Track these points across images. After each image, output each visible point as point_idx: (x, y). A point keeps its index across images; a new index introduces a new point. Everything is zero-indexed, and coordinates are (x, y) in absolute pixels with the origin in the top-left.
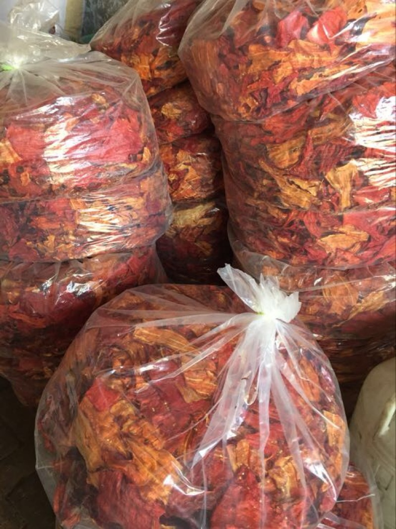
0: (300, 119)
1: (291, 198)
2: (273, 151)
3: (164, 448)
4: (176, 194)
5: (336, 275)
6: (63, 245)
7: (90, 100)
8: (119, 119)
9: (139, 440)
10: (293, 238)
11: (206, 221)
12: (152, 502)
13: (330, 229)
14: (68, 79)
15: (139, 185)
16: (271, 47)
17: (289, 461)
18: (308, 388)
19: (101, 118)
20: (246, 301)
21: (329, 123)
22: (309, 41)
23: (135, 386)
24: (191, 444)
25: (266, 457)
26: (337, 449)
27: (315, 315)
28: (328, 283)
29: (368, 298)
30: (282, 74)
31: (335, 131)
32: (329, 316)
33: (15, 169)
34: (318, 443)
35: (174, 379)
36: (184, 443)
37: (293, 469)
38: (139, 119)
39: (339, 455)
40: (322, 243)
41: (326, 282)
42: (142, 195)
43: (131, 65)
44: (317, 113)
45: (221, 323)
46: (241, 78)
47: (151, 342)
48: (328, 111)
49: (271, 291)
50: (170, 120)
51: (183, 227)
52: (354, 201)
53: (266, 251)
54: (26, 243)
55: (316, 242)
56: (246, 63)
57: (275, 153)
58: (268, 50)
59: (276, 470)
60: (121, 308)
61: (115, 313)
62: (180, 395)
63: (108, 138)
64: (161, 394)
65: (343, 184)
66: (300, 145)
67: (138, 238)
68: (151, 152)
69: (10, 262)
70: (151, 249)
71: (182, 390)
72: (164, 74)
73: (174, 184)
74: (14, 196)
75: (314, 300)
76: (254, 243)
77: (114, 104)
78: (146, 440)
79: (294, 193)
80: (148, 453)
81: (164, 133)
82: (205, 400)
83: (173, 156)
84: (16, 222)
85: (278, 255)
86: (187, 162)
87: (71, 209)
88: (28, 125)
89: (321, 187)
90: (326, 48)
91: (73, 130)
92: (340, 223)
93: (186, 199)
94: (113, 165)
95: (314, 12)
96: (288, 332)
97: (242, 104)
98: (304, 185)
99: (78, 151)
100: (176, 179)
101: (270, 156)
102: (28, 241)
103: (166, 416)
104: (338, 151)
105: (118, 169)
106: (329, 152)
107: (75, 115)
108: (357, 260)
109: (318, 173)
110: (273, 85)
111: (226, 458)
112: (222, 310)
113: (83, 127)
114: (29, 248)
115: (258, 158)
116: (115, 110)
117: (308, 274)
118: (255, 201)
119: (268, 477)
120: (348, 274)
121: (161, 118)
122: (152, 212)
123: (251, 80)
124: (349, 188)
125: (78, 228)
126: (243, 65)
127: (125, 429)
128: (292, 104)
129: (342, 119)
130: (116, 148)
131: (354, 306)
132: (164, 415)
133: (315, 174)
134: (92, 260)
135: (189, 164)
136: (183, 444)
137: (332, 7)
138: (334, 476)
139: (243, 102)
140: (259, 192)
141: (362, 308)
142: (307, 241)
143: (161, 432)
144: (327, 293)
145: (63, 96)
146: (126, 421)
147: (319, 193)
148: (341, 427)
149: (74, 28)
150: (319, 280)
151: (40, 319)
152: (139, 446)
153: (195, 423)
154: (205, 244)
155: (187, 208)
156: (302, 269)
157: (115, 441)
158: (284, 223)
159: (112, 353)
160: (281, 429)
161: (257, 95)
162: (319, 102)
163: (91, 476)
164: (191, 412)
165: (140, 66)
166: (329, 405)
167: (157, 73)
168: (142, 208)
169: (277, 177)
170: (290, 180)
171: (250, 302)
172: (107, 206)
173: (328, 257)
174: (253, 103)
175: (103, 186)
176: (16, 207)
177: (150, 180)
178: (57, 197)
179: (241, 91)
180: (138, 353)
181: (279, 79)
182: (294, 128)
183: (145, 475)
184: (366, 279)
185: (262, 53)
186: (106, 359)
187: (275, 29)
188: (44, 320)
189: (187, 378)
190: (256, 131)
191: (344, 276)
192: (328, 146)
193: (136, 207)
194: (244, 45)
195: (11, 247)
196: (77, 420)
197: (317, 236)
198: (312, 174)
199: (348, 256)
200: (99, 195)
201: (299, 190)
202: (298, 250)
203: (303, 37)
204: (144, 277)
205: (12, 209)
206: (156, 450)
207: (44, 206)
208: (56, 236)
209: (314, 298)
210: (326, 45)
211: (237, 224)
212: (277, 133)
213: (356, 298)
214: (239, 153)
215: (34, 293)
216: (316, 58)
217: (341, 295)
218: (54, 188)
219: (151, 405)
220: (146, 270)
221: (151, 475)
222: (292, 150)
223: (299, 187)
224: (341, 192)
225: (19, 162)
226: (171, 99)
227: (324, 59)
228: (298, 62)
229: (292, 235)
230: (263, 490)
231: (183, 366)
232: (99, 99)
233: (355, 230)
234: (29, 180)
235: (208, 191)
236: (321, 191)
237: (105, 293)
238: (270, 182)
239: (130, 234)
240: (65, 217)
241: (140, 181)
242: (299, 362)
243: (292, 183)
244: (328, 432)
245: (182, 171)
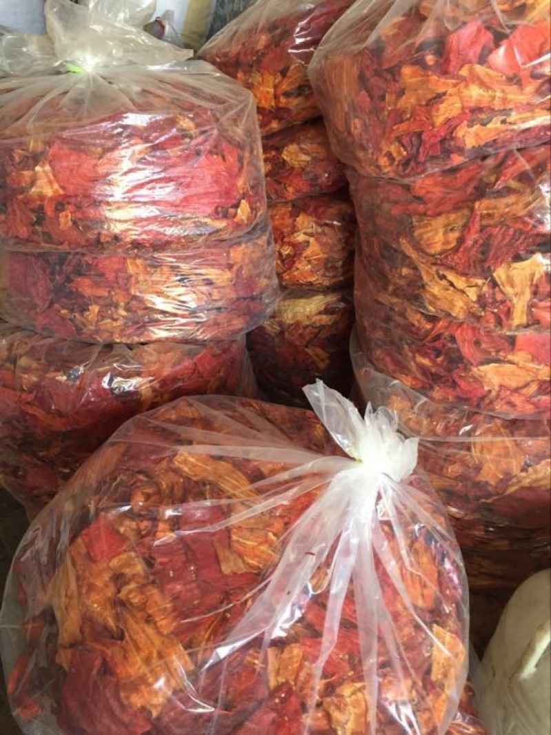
0: (467, 184)
1: (439, 299)
2: (421, 227)
3: (172, 633)
4: (288, 274)
5: (496, 425)
6: (109, 320)
7: (172, 122)
8: (210, 155)
9: (139, 615)
10: (439, 360)
11: (325, 319)
12: (135, 709)
13: (493, 354)
14: (151, 93)
15: (228, 253)
16: (434, 72)
17: (360, 690)
18: (418, 586)
19: (183, 150)
20: (338, 438)
21: (508, 195)
22: (490, 67)
23: (155, 534)
24: (215, 636)
25: (325, 675)
26: (442, 687)
27: (456, 478)
28: (481, 435)
29: (539, 467)
30: (444, 114)
31: (514, 207)
32: (477, 485)
33: (54, 206)
34: (412, 672)
35: (213, 534)
36: (206, 632)
37: (363, 704)
38: (241, 159)
39: (444, 696)
40: (477, 372)
41: (478, 433)
42: (230, 267)
43: (250, 86)
44: (493, 179)
45: (300, 465)
46: (386, 113)
47: (196, 475)
48: (509, 175)
49: (380, 429)
50: (292, 168)
51: (291, 322)
52: (532, 317)
53: (398, 375)
54: (59, 311)
55: (470, 370)
56: (395, 92)
57: (422, 230)
58: (428, 76)
59: (335, 700)
60: (169, 421)
61: (157, 427)
62: (218, 561)
63: (189, 180)
64: (190, 553)
65: (518, 289)
66: (461, 223)
67: (216, 327)
68: (252, 209)
69: (36, 333)
70: (235, 346)
71: (221, 554)
72: (294, 103)
73: (287, 261)
74: (48, 243)
75: (457, 457)
76: (383, 359)
77: (203, 132)
78: (149, 616)
79: (445, 293)
80: (147, 636)
81: (283, 186)
82: (255, 574)
83: (291, 220)
84: (50, 280)
85: (414, 383)
86: (309, 231)
87: (126, 272)
88: (78, 146)
89: (485, 289)
90: (515, 81)
91: (139, 161)
92: (511, 347)
93: (302, 285)
94: (192, 218)
95: (504, 25)
96: (398, 495)
97: (384, 152)
98: (460, 283)
99: (143, 191)
100: (292, 253)
101: (416, 233)
102: (63, 308)
103: (188, 587)
104: (517, 237)
105: (199, 225)
106: (503, 238)
107: (146, 140)
108: (529, 407)
109: (482, 268)
110: (431, 128)
111: (263, 665)
112: (315, 447)
113: (155, 160)
114: (63, 318)
115: (399, 235)
116: (205, 141)
117: (453, 416)
118: (389, 298)
119: (321, 708)
120: (513, 425)
121: (281, 165)
122: (242, 294)
123: (399, 116)
124: (528, 295)
125: (131, 299)
126: (391, 93)
127: (122, 595)
128: (457, 160)
129: (528, 191)
130: (200, 194)
131: (515, 476)
132: (185, 584)
133: (479, 270)
134: (146, 347)
135: (311, 235)
136: (203, 633)
137: (533, 21)
138: (427, 727)
139: (385, 149)
140: (394, 284)
141: (528, 480)
142: (458, 367)
143: (175, 609)
144: (477, 450)
145: (132, 111)
146: (127, 583)
147: (481, 298)
148: (456, 655)
149: (194, 33)
150: (468, 428)
151: (59, 419)
152: (136, 623)
153: (228, 604)
154: (319, 351)
155: (301, 297)
156: (445, 408)
157: (105, 609)
158: (427, 336)
159: (134, 483)
160: (358, 639)
161: (405, 140)
162: (499, 160)
163: (61, 652)
164: (228, 588)
165: (262, 88)
166: (444, 618)
167: (283, 100)
168: (228, 286)
169: (423, 266)
170: (441, 272)
171: (346, 442)
172: (177, 275)
173: (486, 396)
174: (399, 153)
175: (173, 246)
176: (53, 259)
177: (246, 247)
178: (105, 252)
179: (384, 132)
180: (172, 489)
181: (439, 120)
182: (456, 195)
183: (135, 667)
184: (540, 438)
185: (420, 79)
186: (123, 489)
187: (441, 46)
188: (64, 420)
189: (234, 537)
190: (400, 194)
191: (506, 427)
192: (504, 229)
193: (219, 282)
194: (396, 66)
195: (41, 314)
196: (61, 569)
197: (473, 361)
198: (475, 267)
199: (516, 399)
200: (167, 257)
201: (452, 288)
202: (443, 380)
203: (482, 60)
204: (217, 383)
205: (47, 261)
206: (159, 633)
207: (90, 262)
208: (102, 306)
209: (458, 454)
210: (515, 76)
211: (364, 328)
212: (430, 200)
213: (519, 463)
214: (375, 224)
215: (57, 381)
216: (499, 94)
217: (499, 455)
218: (103, 239)
219: (169, 567)
220: (222, 374)
221: (145, 669)
222: (449, 228)
223: (452, 284)
224: (515, 300)
225: (60, 195)
226: (299, 139)
227: (511, 97)
228: (471, 97)
229: (437, 356)
230: (307, 725)
231: (232, 518)
232: (186, 123)
233: (533, 361)
234: (70, 223)
235: (333, 277)
236: (484, 295)
237: (156, 397)
238: (411, 271)
239: (205, 319)
240: (118, 283)
241: (231, 246)
242: (411, 546)
243: (443, 277)
244: (433, 657)
245: (300, 243)
